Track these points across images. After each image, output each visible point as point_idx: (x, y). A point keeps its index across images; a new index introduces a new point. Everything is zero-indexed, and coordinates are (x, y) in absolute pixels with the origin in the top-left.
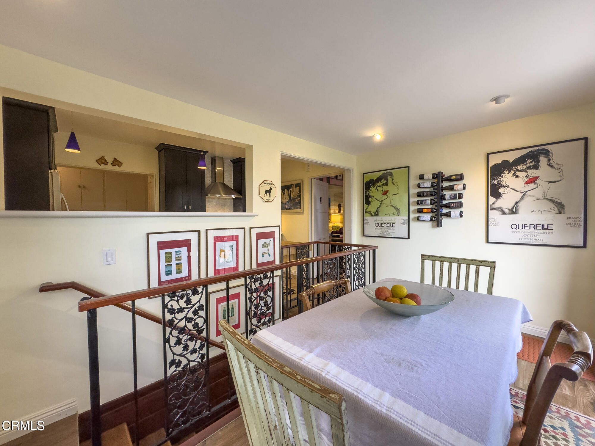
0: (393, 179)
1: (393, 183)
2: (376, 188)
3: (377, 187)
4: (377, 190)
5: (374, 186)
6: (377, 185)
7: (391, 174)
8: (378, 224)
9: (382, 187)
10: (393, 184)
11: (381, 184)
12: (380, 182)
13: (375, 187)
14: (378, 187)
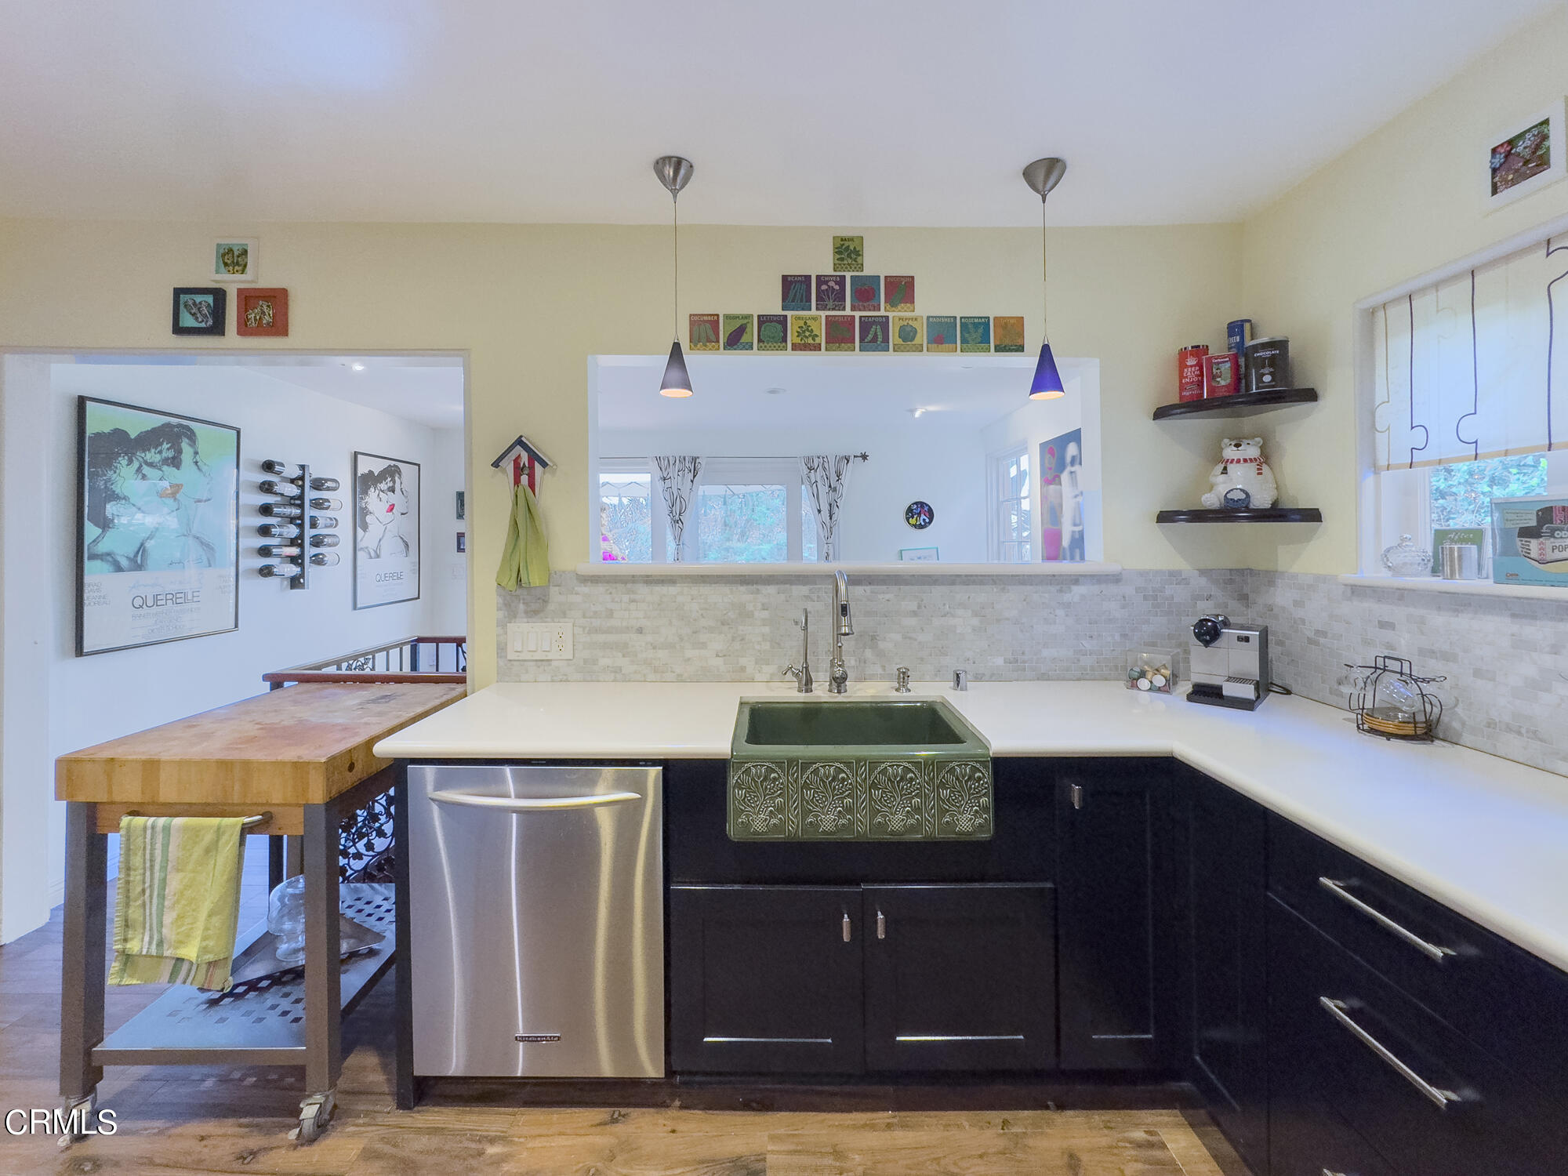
0: (196, 453)
1: (196, 463)
2: (139, 470)
3: (141, 466)
6: (141, 460)
8: (145, 601)
11: (157, 458)
13: (136, 465)
14: (144, 466)
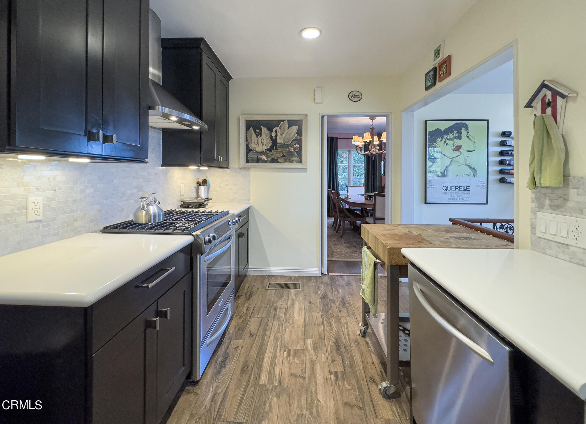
4: (445, 144)
5: (442, 139)
7: (466, 127)
9: (453, 141)
10: (469, 138)
12: (450, 134)
